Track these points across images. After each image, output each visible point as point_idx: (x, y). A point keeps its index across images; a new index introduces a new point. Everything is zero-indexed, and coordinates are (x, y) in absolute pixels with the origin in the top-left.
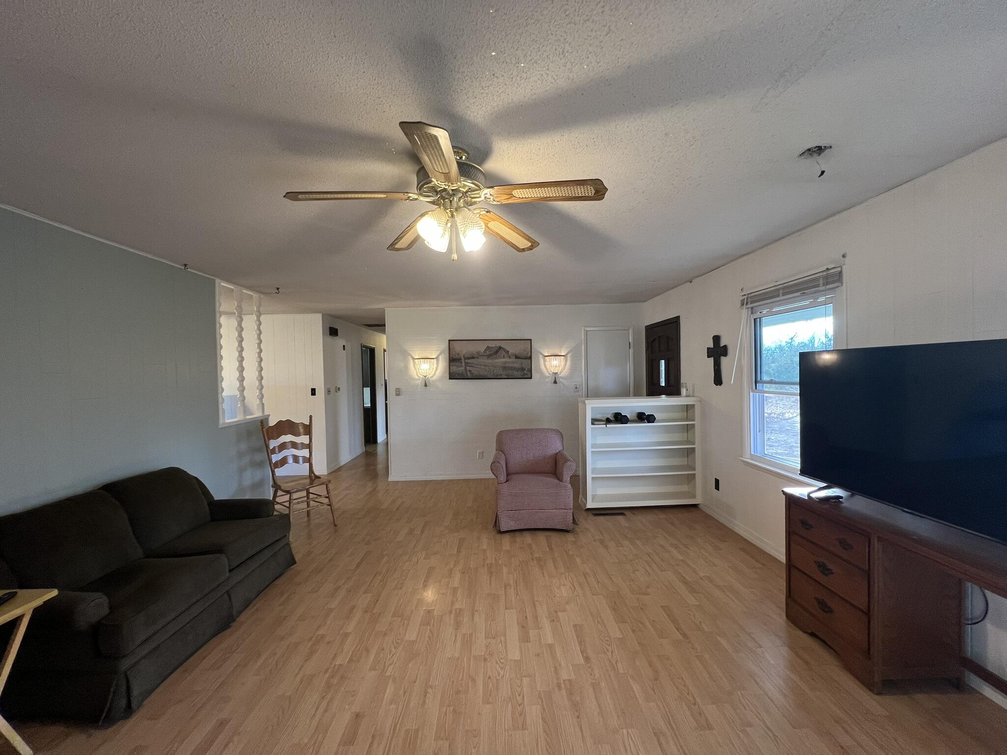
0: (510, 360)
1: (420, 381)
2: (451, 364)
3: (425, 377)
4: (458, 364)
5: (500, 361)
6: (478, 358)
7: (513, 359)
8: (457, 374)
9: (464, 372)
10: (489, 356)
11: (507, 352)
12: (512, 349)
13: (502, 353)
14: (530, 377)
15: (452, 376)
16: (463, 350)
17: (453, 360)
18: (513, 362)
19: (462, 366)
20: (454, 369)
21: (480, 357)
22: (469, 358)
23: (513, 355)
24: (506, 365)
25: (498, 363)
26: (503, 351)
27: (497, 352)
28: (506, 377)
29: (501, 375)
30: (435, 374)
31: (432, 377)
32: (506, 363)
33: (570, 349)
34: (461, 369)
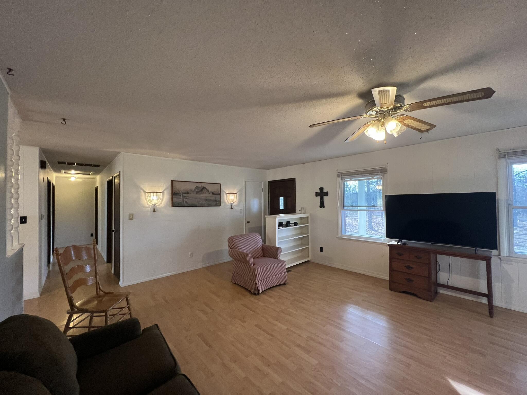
0: (209, 195)
1: (150, 208)
2: (173, 197)
3: (154, 205)
4: (178, 197)
5: (203, 196)
6: (191, 193)
7: (211, 195)
8: (177, 203)
9: (182, 202)
10: (197, 193)
11: (208, 190)
12: (210, 188)
13: (205, 191)
14: (219, 205)
15: (174, 205)
16: (181, 187)
17: (174, 194)
18: (211, 197)
19: (181, 198)
20: (175, 200)
21: (192, 193)
22: (185, 193)
23: (211, 192)
24: (207, 198)
25: (202, 196)
26: (205, 190)
27: (202, 190)
28: (207, 205)
29: (204, 204)
30: (161, 203)
31: (159, 205)
32: (207, 196)
33: (238, 190)
34: (180, 200)
